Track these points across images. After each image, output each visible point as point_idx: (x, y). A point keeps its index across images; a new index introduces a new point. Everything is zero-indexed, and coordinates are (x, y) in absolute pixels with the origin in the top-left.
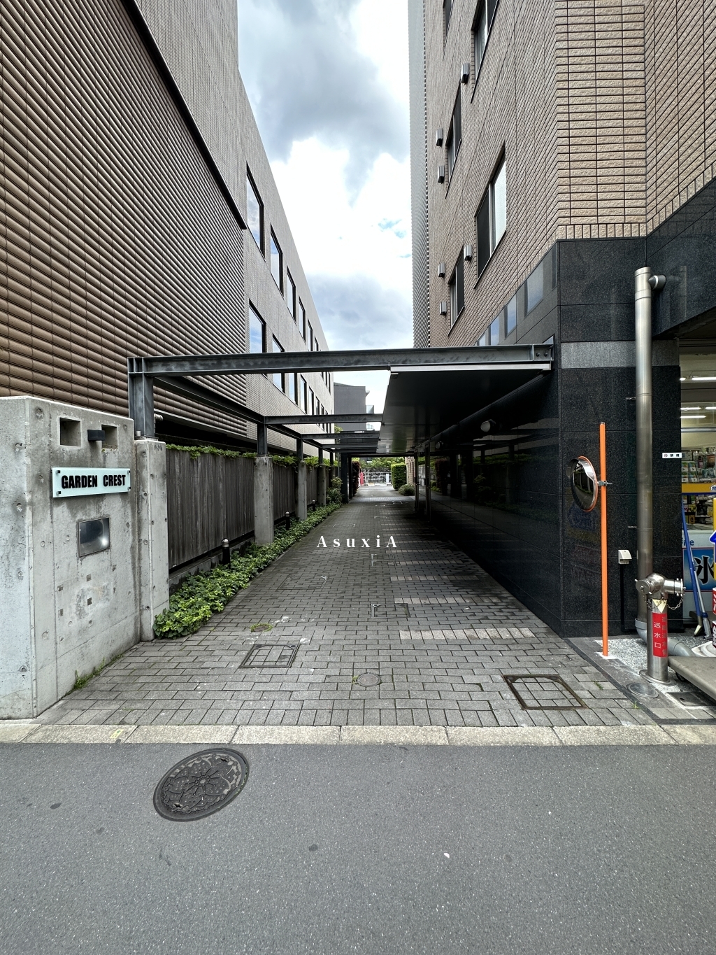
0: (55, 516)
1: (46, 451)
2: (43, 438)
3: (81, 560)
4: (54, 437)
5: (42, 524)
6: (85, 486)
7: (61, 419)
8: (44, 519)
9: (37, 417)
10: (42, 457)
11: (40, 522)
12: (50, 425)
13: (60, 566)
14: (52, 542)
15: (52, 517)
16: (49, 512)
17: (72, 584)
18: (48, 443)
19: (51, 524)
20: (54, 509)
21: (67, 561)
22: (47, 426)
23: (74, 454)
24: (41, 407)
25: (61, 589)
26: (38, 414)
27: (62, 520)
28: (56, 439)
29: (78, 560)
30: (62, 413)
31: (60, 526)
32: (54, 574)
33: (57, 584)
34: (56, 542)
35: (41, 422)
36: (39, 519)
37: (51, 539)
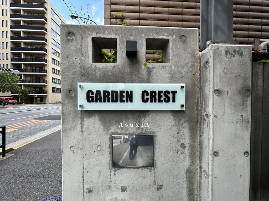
0: (85, 127)
1: (77, 69)
2: (74, 58)
3: (115, 171)
4: (85, 56)
5: (72, 131)
6: (116, 101)
7: (93, 39)
8: (74, 128)
9: (69, 40)
10: (73, 74)
11: (70, 129)
12: (81, 46)
13: (90, 171)
14: (83, 148)
15: (82, 127)
16: (79, 122)
17: (103, 190)
18: (79, 62)
19: (81, 133)
20: (85, 120)
21: (99, 168)
22: (79, 46)
23: (109, 71)
24: (72, 30)
25: (90, 191)
26: (69, 37)
27: (93, 131)
28: (88, 57)
29: (110, 170)
30: (95, 33)
31: (90, 136)
32: (83, 176)
33: (86, 186)
34: (86, 149)
35: (73, 44)
36: (68, 127)
37: (80, 146)
